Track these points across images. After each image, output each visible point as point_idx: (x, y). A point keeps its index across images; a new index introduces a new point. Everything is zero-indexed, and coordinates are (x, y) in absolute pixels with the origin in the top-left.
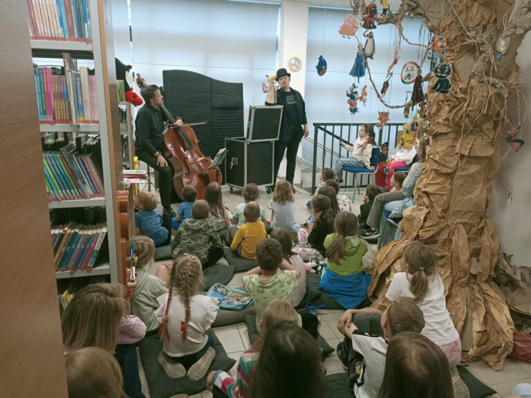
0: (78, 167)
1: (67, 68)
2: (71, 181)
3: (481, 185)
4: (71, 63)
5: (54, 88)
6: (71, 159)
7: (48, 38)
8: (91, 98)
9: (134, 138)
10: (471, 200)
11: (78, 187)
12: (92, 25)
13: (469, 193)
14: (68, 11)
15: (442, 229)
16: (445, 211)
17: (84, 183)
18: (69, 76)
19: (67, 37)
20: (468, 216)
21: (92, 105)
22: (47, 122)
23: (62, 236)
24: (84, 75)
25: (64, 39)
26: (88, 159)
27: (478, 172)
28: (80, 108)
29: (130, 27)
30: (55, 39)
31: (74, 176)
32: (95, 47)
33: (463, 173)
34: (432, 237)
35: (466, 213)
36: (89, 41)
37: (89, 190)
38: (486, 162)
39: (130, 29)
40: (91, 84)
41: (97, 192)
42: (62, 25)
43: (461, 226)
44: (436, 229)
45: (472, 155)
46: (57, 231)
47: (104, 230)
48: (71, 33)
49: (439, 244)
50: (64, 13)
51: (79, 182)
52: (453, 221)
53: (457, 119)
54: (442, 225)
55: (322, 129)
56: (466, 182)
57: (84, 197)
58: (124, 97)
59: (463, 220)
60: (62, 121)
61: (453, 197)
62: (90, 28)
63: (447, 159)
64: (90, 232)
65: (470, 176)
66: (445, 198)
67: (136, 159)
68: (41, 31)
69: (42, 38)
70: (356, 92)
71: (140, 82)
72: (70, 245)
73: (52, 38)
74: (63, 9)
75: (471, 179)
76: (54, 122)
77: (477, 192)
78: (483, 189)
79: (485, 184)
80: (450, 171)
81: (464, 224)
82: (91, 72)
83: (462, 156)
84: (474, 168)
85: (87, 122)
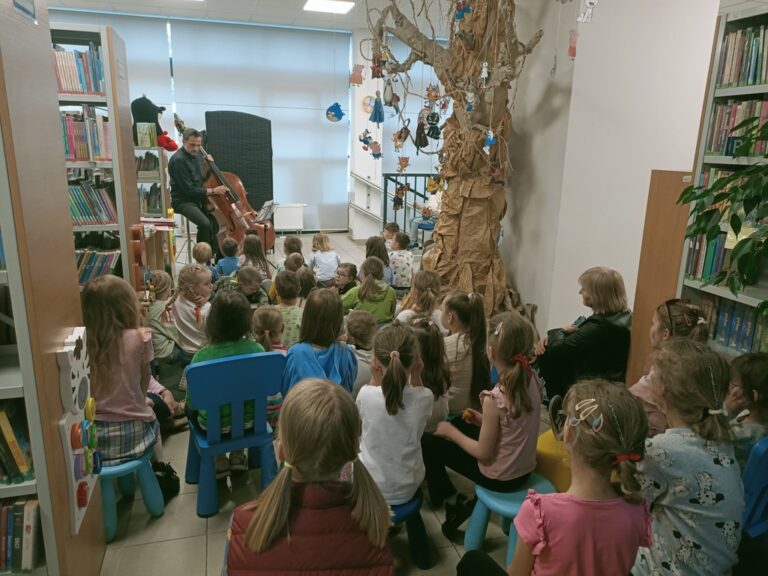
0: (95, 196)
1: (86, 116)
2: (89, 209)
3: (485, 226)
4: (89, 111)
5: (76, 132)
6: (89, 191)
7: (70, 92)
8: (106, 140)
9: (168, 186)
10: (476, 240)
11: (96, 214)
12: (106, 81)
13: (474, 234)
14: (86, 71)
15: (453, 269)
16: (455, 251)
17: (101, 211)
18: (87, 122)
19: (86, 91)
20: (474, 256)
21: (106, 146)
22: (70, 160)
23: (83, 255)
24: (100, 121)
25: (83, 93)
26: (103, 191)
27: (481, 214)
28: (96, 148)
29: (171, 59)
30: (76, 93)
31: (93, 205)
32: (109, 99)
33: (469, 214)
34: (444, 276)
35: (472, 253)
36: (103, 94)
37: (104, 217)
38: (486, 204)
39: (171, 62)
40: (105, 129)
41: (113, 219)
42: (81, 82)
43: (468, 266)
44: (447, 269)
45: (472, 197)
46: (78, 252)
47: (118, 252)
48: (89, 88)
49: (451, 284)
50: (83, 73)
51: (97, 210)
52: (463, 260)
53: (455, 163)
54: (453, 265)
55: (392, 180)
56: (471, 223)
57: (101, 223)
58: (156, 142)
59: (471, 260)
60: (83, 159)
61: (461, 238)
62: (104, 84)
63: (454, 201)
64: (106, 253)
65: (473, 217)
66: (454, 239)
67: (171, 211)
68: (65, 85)
69: (64, 92)
70: (370, 137)
71: (179, 125)
72: (89, 263)
73: (73, 92)
74: (82, 69)
75: (475, 221)
76: (76, 159)
77: (481, 233)
78: (486, 230)
79: (489, 225)
80: (456, 213)
81: (471, 263)
82: (105, 119)
83: (465, 199)
84: (477, 210)
85: (103, 160)
